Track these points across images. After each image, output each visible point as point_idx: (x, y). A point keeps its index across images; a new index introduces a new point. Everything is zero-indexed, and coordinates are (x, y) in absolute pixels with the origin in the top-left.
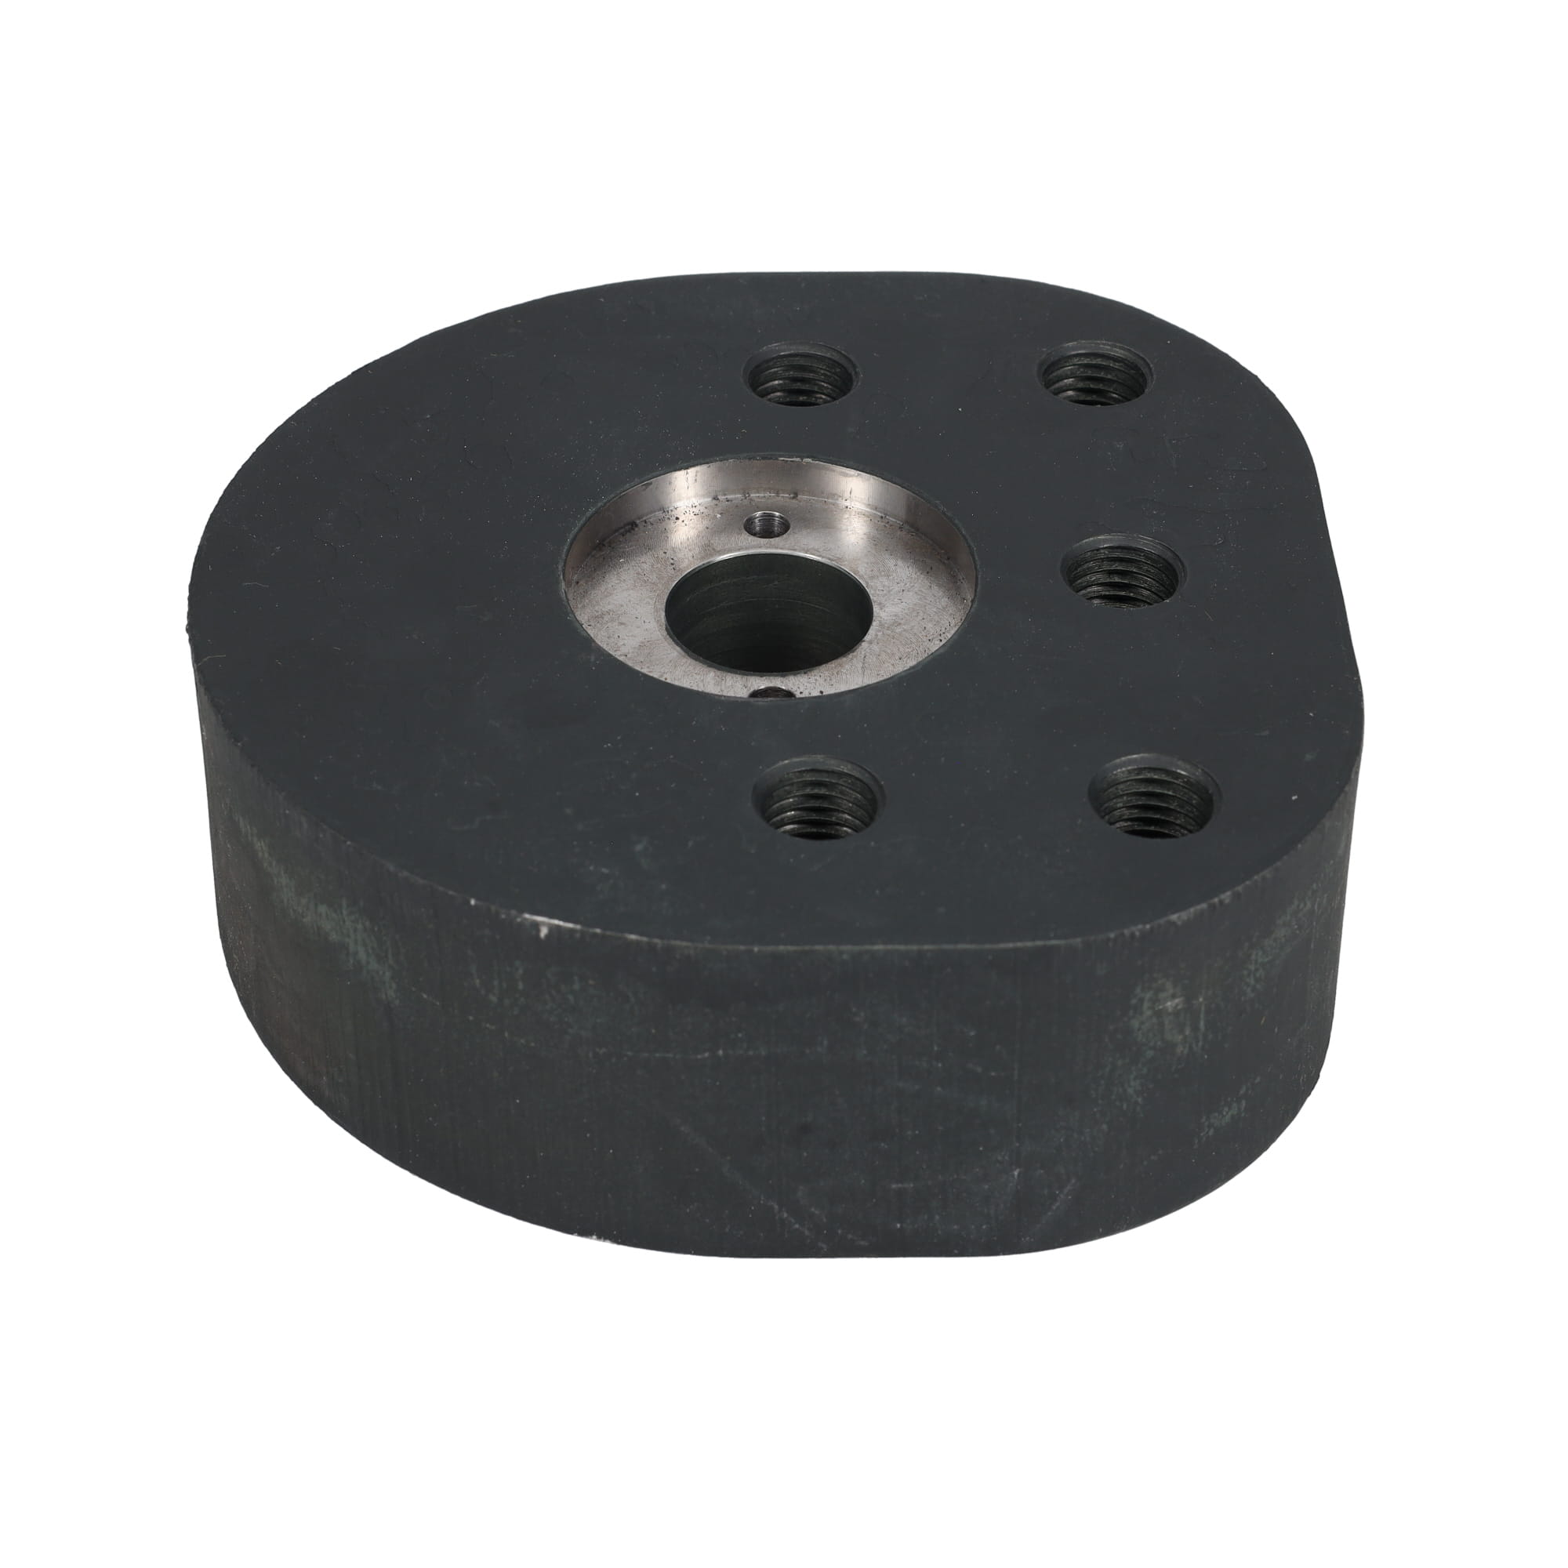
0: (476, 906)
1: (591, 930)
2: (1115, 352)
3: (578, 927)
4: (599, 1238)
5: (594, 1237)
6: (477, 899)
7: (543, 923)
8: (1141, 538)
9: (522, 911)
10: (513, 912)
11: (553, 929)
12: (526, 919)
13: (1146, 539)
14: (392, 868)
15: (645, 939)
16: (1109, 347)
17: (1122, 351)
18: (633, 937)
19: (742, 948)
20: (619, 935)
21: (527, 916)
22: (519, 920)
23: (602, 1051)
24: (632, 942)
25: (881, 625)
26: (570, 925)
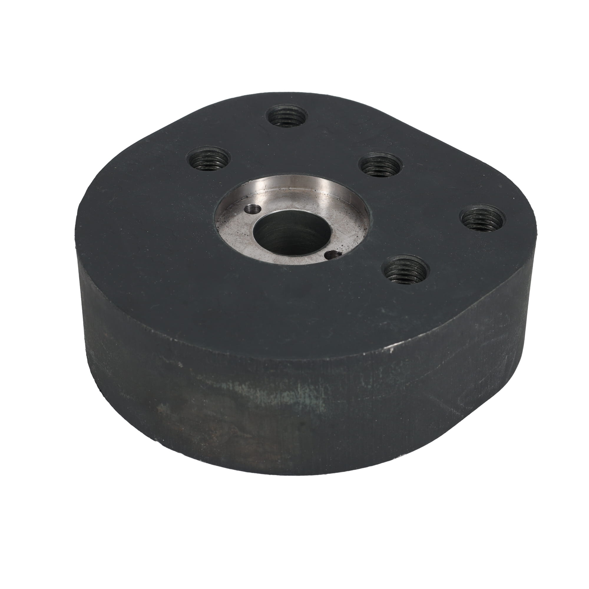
0: (366, 355)
1: (408, 341)
2: (280, 107)
3: (403, 342)
4: (402, 455)
5: (401, 456)
6: (365, 352)
7: (391, 348)
8: (370, 154)
9: (382, 348)
10: (380, 349)
11: (395, 348)
12: (385, 349)
13: (372, 153)
14: (328, 359)
15: (425, 334)
16: (277, 107)
17: (283, 106)
18: (421, 335)
19: (451, 320)
20: (416, 337)
21: (385, 348)
22: (382, 351)
23: (408, 384)
24: (421, 337)
25: (328, 218)
26: (400, 343)
